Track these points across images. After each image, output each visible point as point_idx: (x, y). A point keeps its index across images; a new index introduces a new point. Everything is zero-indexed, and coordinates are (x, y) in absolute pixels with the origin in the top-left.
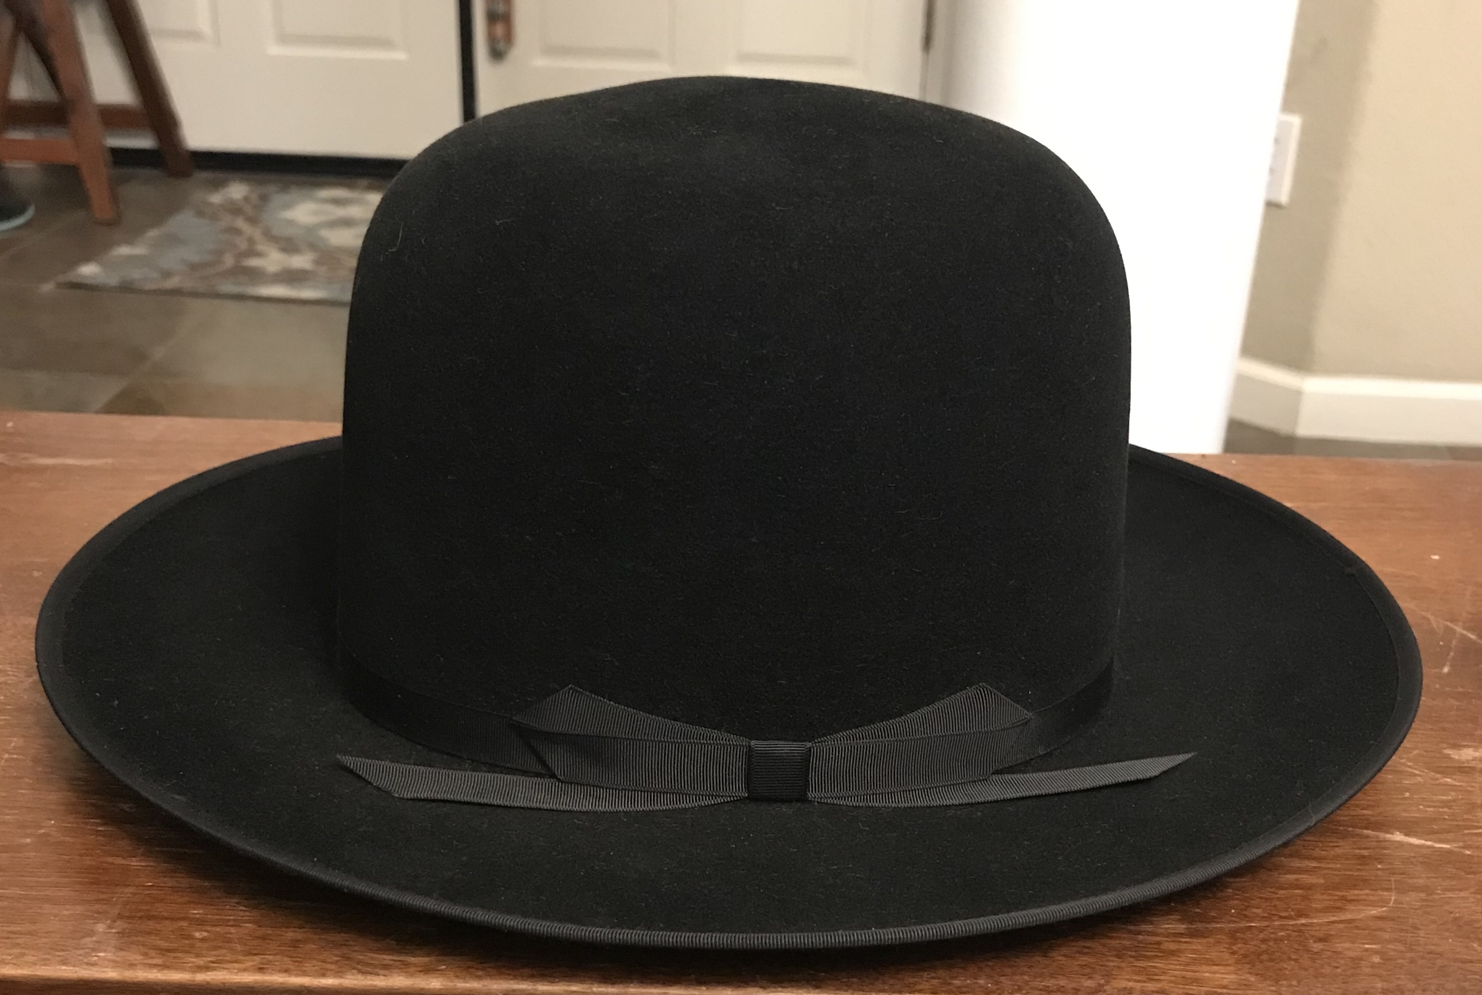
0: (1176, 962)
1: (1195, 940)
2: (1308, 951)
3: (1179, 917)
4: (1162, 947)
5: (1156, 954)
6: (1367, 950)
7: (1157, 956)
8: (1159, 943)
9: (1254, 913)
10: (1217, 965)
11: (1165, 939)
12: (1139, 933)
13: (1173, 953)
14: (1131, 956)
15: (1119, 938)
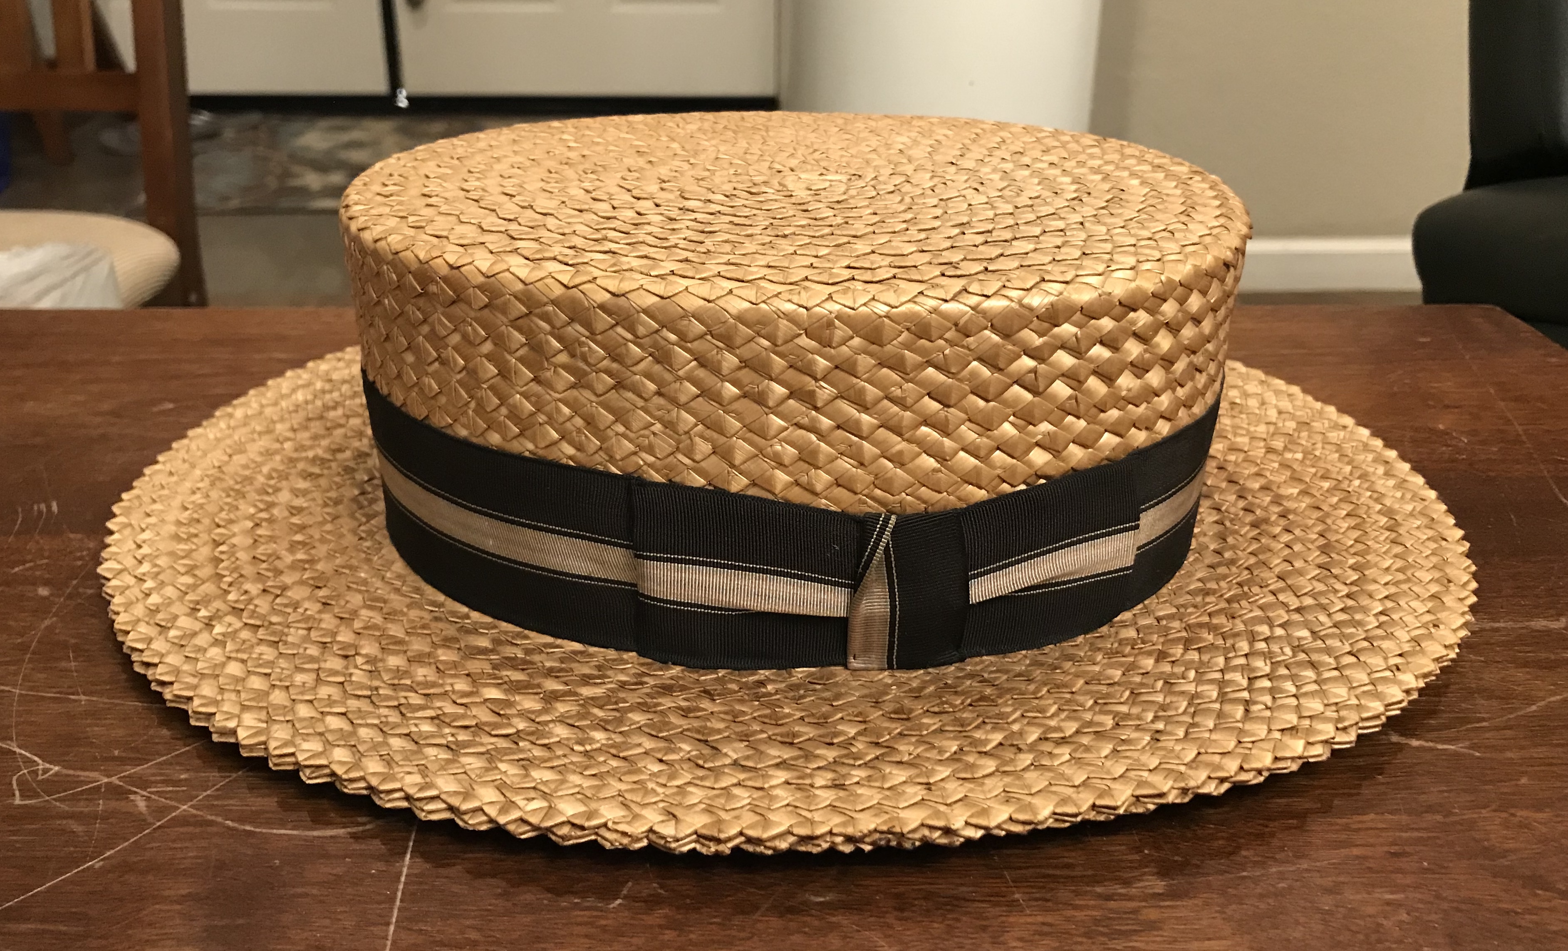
0: (1158, 939)
1: (1178, 903)
2: (1319, 910)
3: (1155, 870)
4: (1140, 917)
5: (1134, 927)
6: (1388, 903)
7: (1135, 931)
8: (1135, 911)
9: (1245, 857)
10: (1209, 939)
11: (1144, 904)
12: (1109, 898)
13: (1153, 926)
14: (1103, 934)
15: (1087, 907)
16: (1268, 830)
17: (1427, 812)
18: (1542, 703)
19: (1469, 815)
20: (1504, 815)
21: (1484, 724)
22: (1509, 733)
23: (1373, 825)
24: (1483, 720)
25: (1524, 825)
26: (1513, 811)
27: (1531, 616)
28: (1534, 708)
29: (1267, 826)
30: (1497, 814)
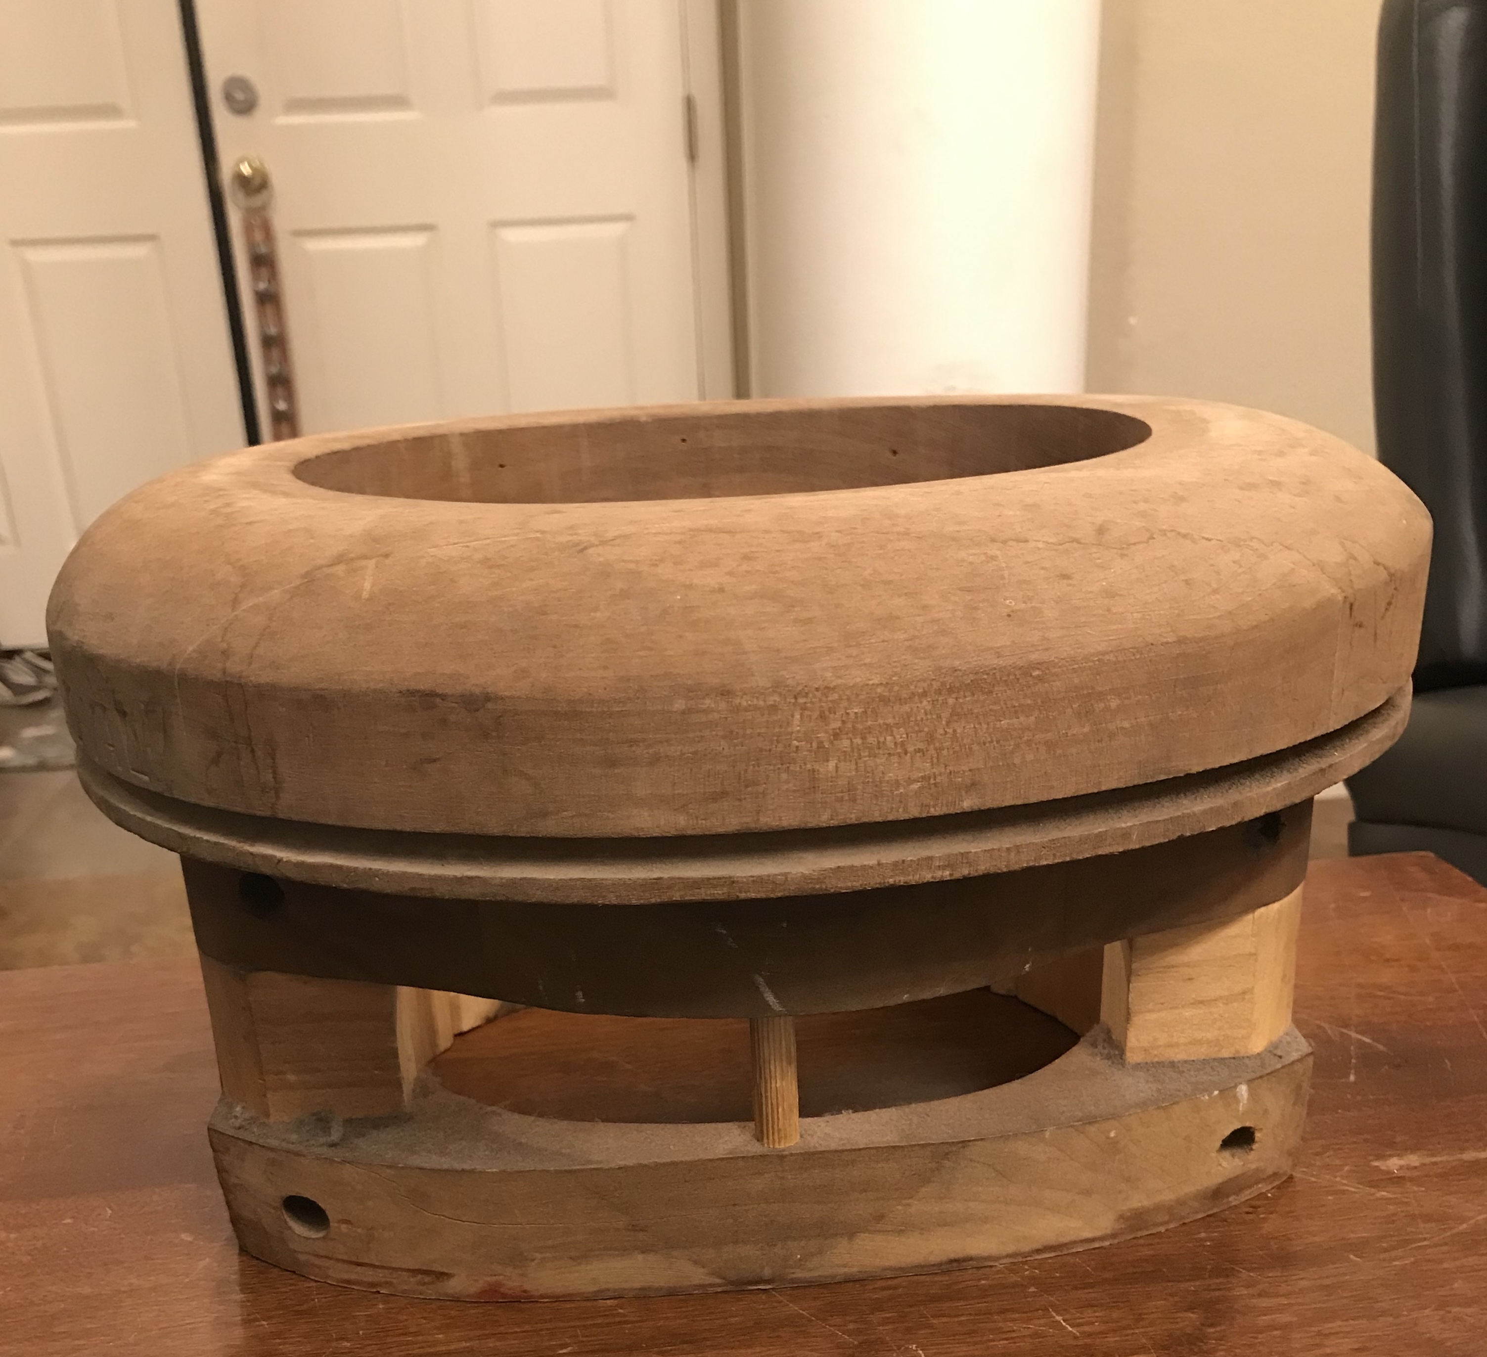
16: (1257, 1341)
17: (1381, 1316)
18: (1472, 1222)
19: (1415, 1315)
20: (1442, 1312)
21: (1425, 1243)
22: (1445, 1248)
23: (1338, 1329)
24: (1425, 1239)
25: (1457, 1319)
26: (1448, 1309)
27: (1462, 1150)
28: (1465, 1226)
29: (1256, 1338)
30: (1436, 1312)
